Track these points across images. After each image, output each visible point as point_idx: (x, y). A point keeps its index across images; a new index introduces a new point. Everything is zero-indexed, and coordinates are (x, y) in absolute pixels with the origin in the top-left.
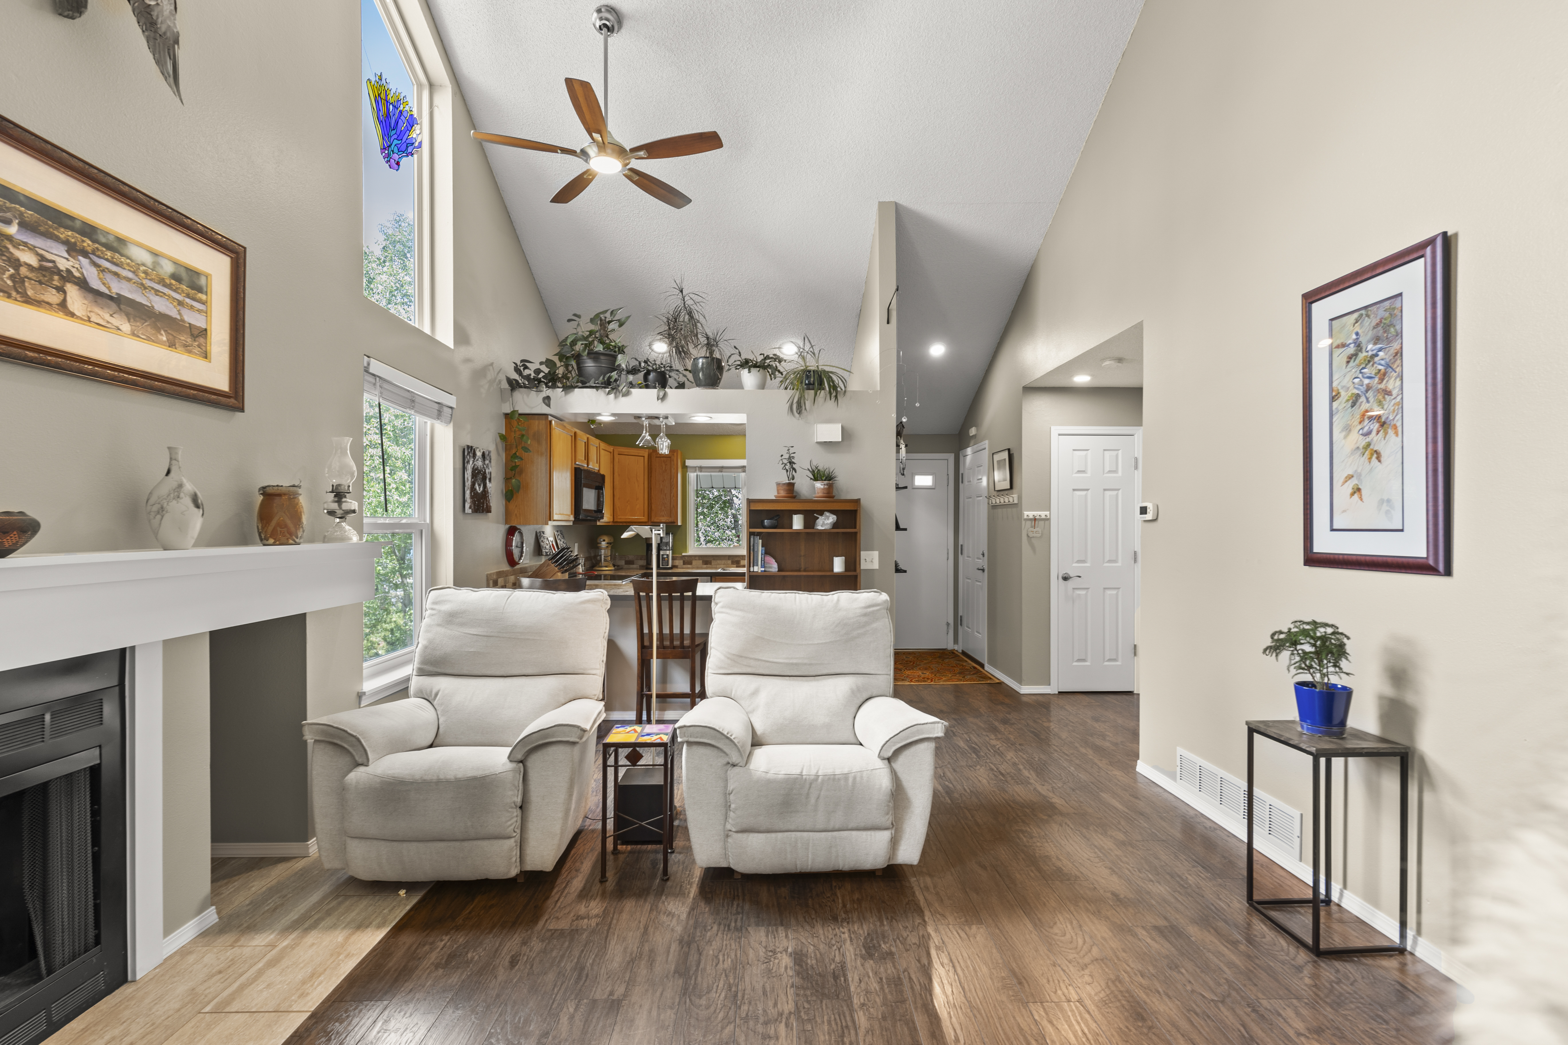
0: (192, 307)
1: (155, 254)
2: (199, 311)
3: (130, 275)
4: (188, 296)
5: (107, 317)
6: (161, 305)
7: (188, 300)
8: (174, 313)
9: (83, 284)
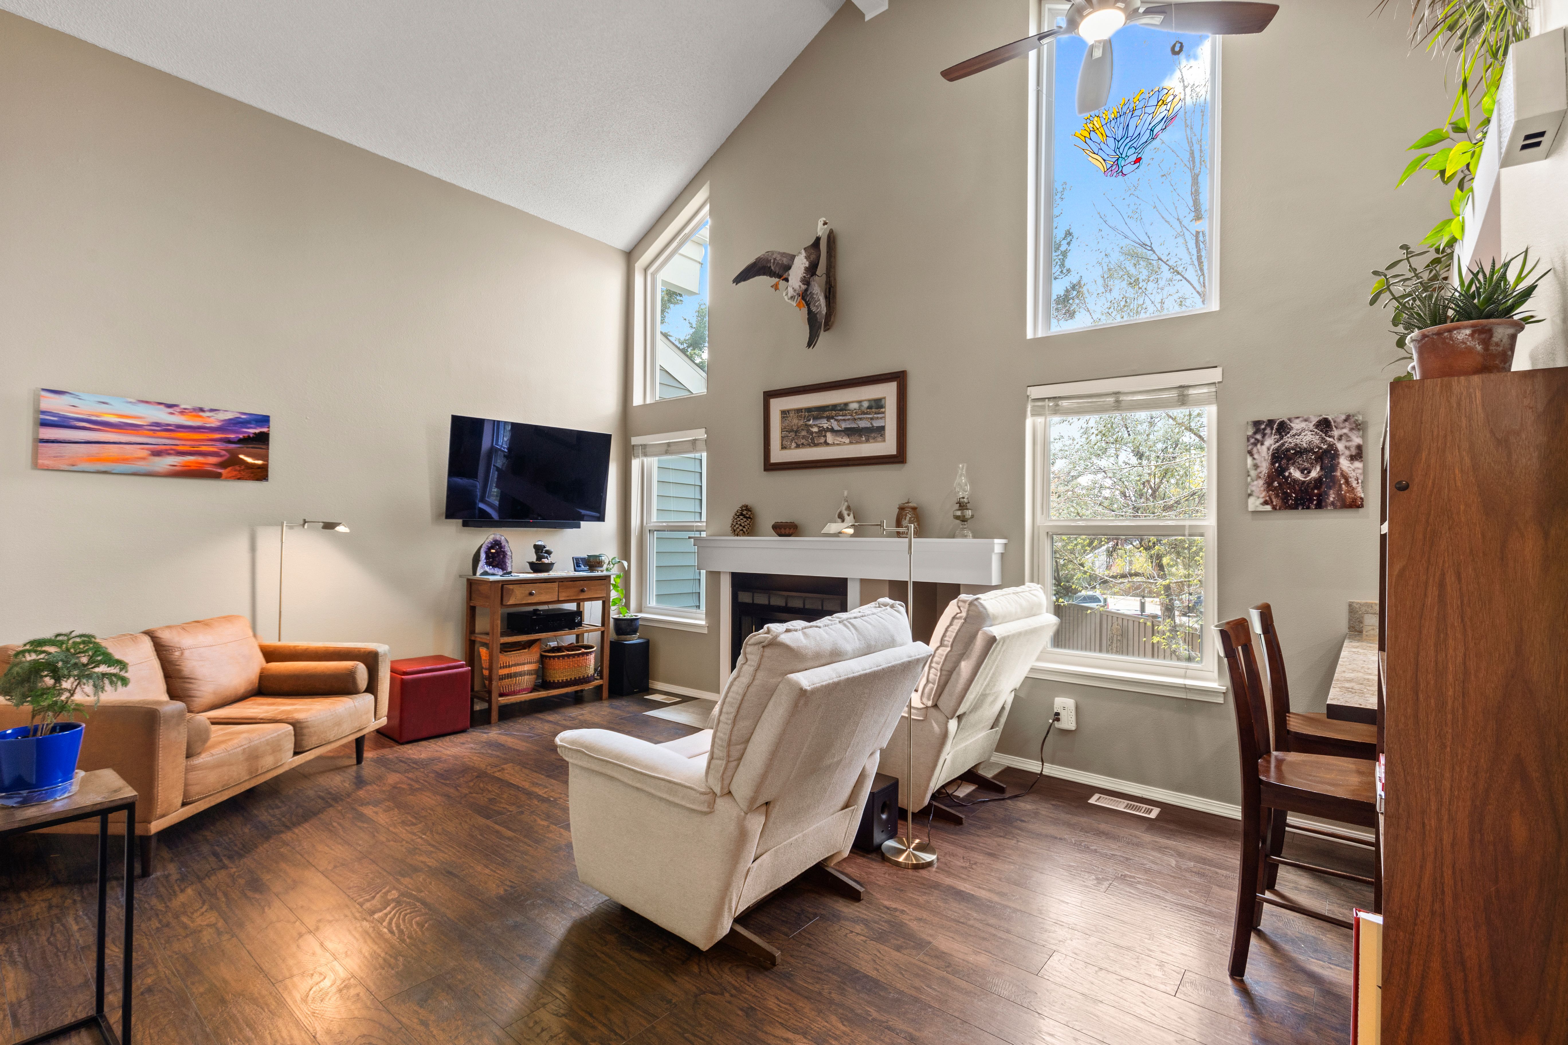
0: (877, 418)
1: (860, 402)
2: (881, 418)
3: (849, 417)
4: (876, 413)
5: (840, 439)
6: (863, 424)
7: (875, 416)
8: (869, 425)
9: (832, 430)
